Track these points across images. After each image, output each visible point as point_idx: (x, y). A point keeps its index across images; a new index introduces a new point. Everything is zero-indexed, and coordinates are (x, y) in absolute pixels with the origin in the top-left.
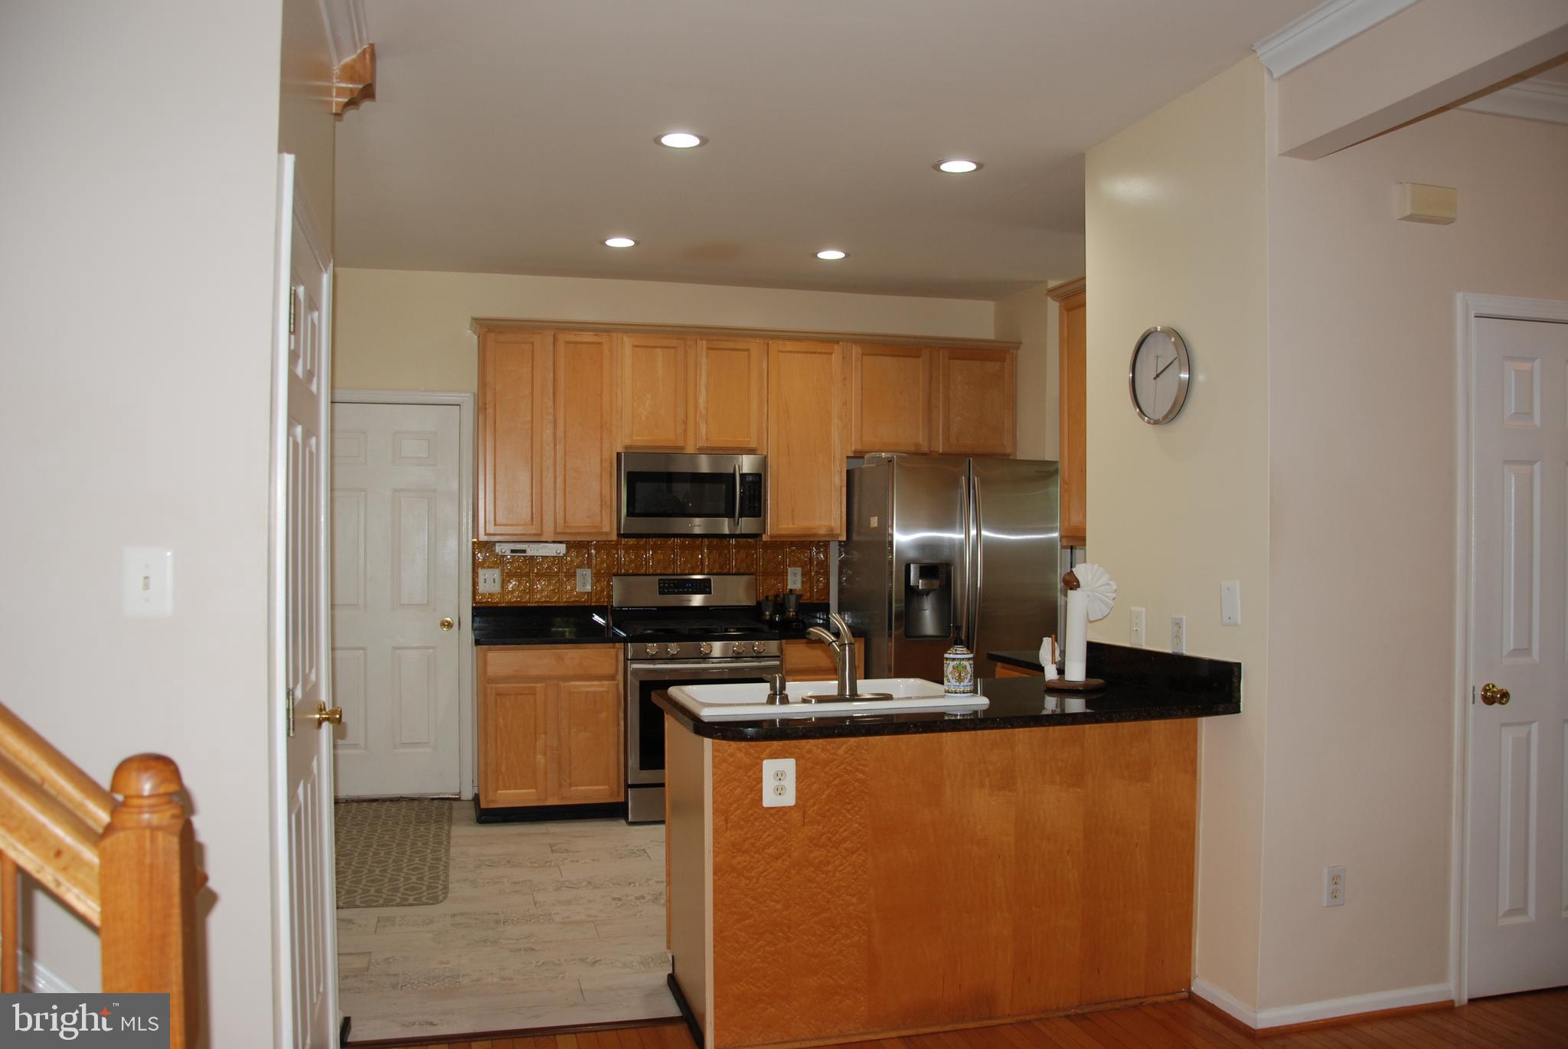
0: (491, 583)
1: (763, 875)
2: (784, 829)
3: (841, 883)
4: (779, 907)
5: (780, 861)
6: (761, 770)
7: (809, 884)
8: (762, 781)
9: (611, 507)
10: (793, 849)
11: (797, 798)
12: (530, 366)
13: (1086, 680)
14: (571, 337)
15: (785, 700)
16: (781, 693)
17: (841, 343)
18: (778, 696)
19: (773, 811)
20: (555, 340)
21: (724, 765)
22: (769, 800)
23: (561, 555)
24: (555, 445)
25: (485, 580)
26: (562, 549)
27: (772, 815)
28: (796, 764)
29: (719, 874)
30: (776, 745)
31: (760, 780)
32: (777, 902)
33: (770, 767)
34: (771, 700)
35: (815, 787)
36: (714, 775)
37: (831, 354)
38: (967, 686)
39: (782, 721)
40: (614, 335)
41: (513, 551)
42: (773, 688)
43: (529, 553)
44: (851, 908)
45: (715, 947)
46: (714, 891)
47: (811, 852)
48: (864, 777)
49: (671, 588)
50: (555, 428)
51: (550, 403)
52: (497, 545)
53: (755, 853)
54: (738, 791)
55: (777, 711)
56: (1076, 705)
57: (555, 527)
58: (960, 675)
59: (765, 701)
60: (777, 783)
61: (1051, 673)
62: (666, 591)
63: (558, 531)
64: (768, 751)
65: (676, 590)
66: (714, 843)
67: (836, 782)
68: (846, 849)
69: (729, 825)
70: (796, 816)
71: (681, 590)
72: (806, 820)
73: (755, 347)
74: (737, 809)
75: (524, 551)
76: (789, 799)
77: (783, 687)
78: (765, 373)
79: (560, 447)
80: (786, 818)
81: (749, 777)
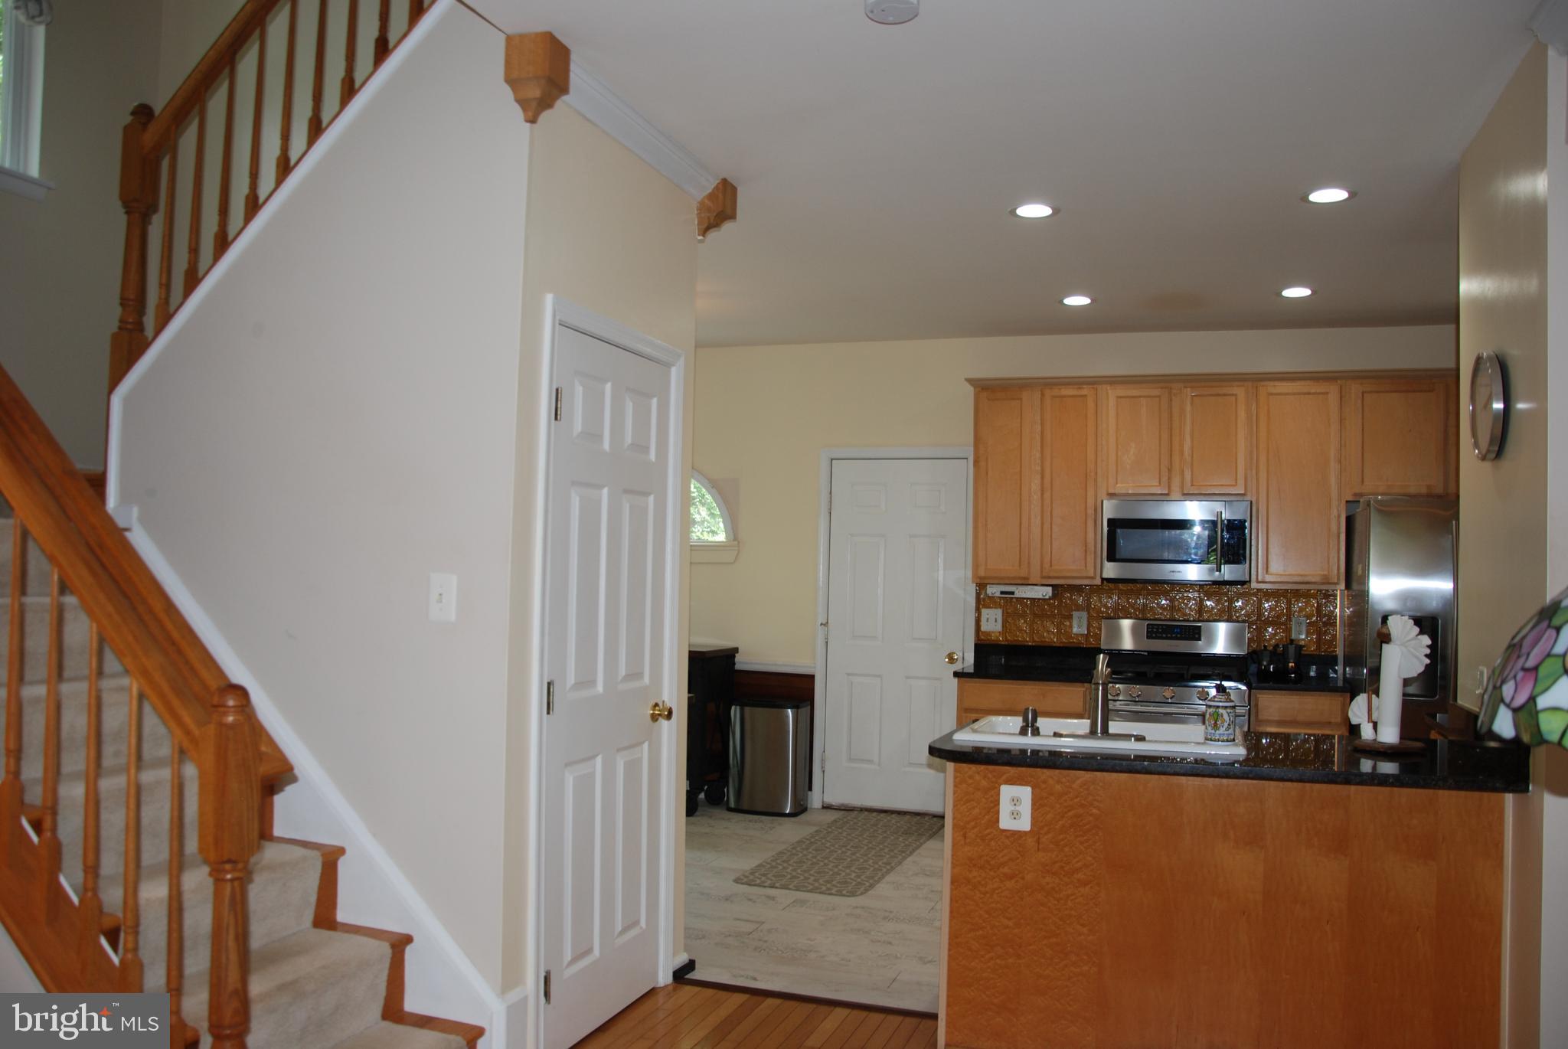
0: (993, 622)
1: (997, 891)
2: (1019, 852)
3: (1073, 913)
4: (1010, 924)
5: (1013, 881)
6: (999, 794)
7: (1042, 908)
8: (999, 804)
9: (1095, 552)
10: (1026, 872)
11: (1032, 825)
12: (1019, 420)
13: (1400, 743)
14: (1056, 392)
15: (1036, 732)
16: (1033, 726)
17: (1339, 381)
18: (1030, 727)
19: (1008, 834)
20: (1043, 395)
21: (964, 785)
22: (1006, 823)
23: (1047, 597)
24: (1042, 494)
25: (988, 619)
26: (1047, 592)
27: (1007, 837)
28: (1032, 793)
29: (956, 884)
30: (1012, 771)
31: (997, 803)
32: (1009, 919)
33: (1007, 792)
34: (1023, 732)
35: (1050, 816)
36: (954, 794)
37: (1327, 393)
38: (1224, 734)
39: (1033, 751)
40: (1100, 387)
41: (1002, 593)
42: (1025, 720)
43: (1017, 595)
44: (1083, 937)
45: (949, 950)
46: (951, 900)
47: (1044, 877)
48: (1097, 812)
49: (1160, 633)
50: (1042, 478)
51: (1038, 455)
52: (988, 586)
53: (990, 870)
54: (977, 811)
55: (1029, 742)
56: (1388, 768)
57: (1042, 572)
58: (1216, 723)
59: (1018, 732)
60: (1013, 808)
61: (1367, 732)
62: (1154, 635)
63: (1044, 574)
64: (1004, 777)
65: (1164, 635)
66: (953, 855)
67: (1070, 814)
68: (1079, 880)
69: (968, 841)
70: (1030, 842)
71: (1169, 635)
72: (1040, 847)
73: (1240, 391)
74: (974, 828)
75: (1013, 593)
76: (1024, 824)
77: (1035, 720)
78: (1254, 418)
79: (1047, 495)
80: (1020, 842)
81: (986, 799)
